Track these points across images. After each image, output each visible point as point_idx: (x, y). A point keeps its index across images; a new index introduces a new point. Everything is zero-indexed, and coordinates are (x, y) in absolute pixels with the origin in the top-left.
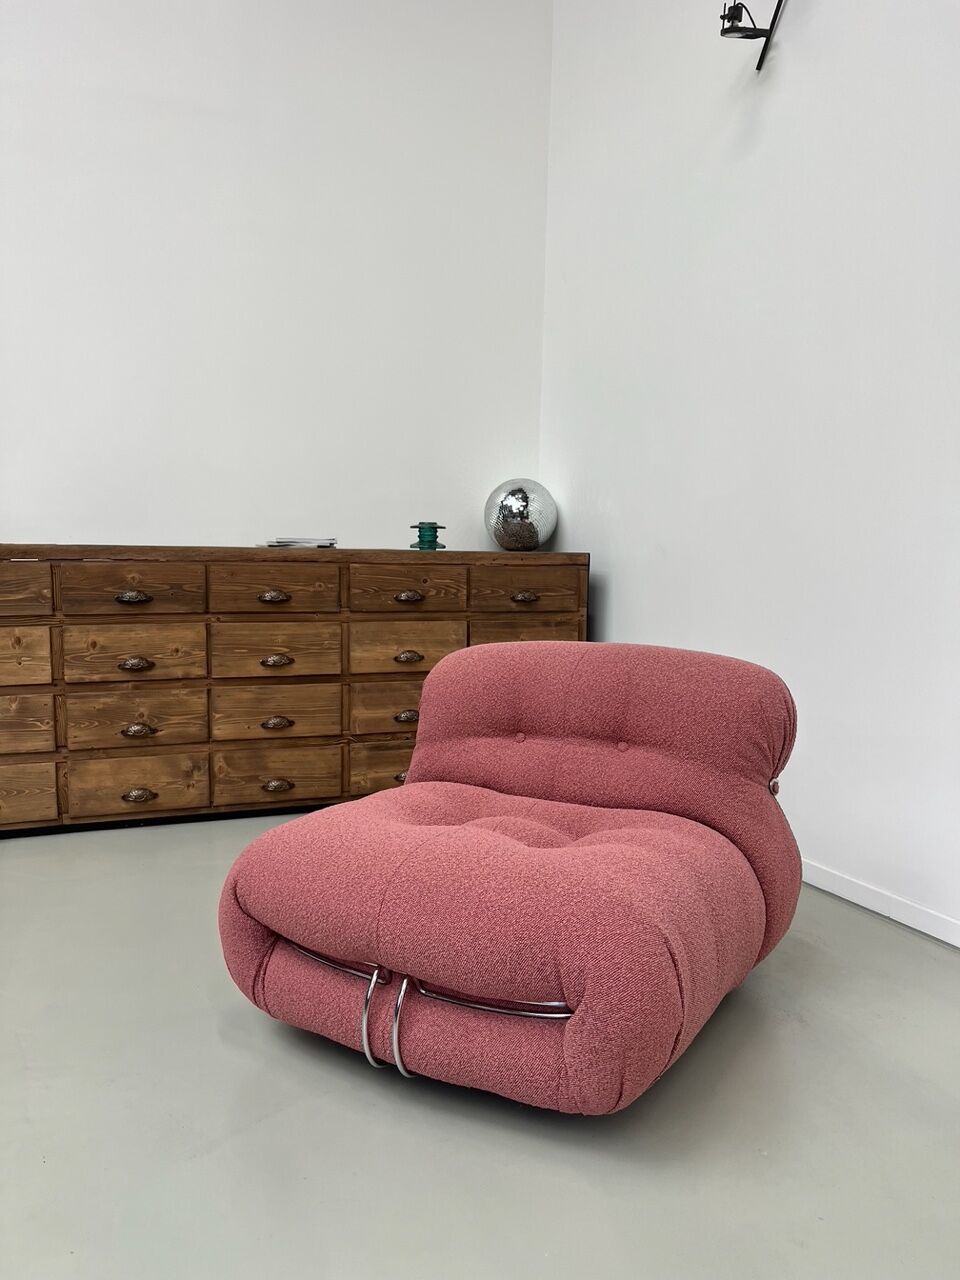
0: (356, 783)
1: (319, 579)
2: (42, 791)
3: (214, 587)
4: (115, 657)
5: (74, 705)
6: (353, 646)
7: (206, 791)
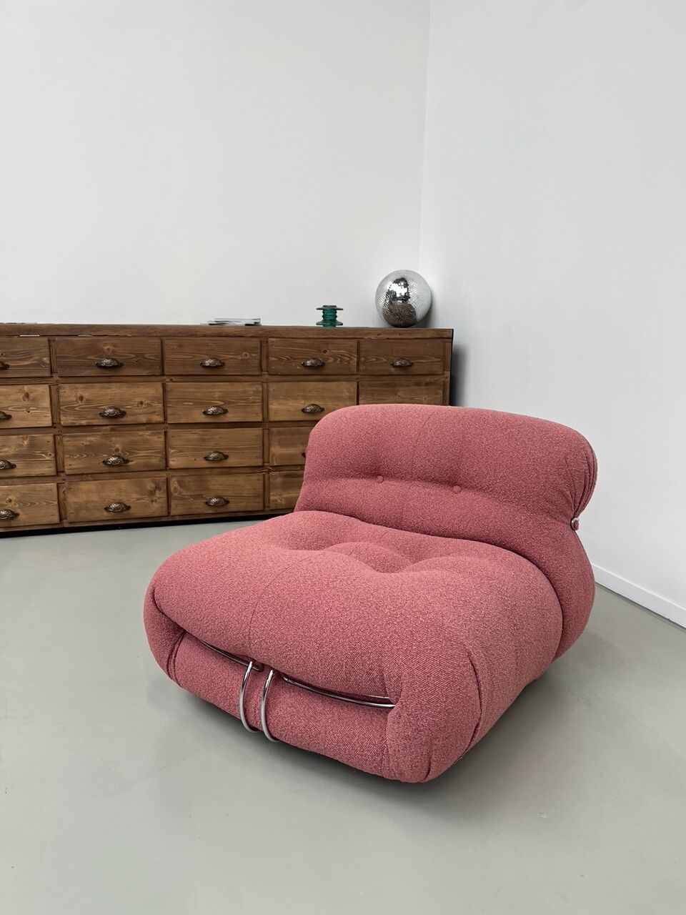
0: (274, 501)
1: (245, 350)
2: (48, 503)
3: (168, 356)
4: (97, 408)
5: (68, 442)
6: (271, 400)
7: (165, 505)
